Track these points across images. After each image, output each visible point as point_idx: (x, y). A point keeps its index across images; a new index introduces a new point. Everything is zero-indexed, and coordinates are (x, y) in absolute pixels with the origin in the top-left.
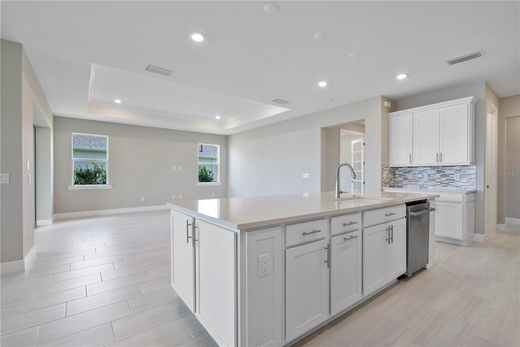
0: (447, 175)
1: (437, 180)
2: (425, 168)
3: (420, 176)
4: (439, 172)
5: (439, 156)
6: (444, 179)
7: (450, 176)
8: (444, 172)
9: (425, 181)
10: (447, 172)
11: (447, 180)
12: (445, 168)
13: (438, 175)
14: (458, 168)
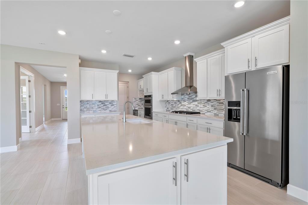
0: (106, 105)
1: (102, 108)
2: (96, 102)
3: (94, 106)
4: (102, 103)
5: (106, 96)
6: (105, 107)
7: (107, 105)
8: (105, 103)
9: (96, 108)
10: (106, 104)
11: (106, 107)
12: (105, 101)
13: (102, 105)
14: (110, 102)
